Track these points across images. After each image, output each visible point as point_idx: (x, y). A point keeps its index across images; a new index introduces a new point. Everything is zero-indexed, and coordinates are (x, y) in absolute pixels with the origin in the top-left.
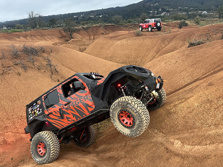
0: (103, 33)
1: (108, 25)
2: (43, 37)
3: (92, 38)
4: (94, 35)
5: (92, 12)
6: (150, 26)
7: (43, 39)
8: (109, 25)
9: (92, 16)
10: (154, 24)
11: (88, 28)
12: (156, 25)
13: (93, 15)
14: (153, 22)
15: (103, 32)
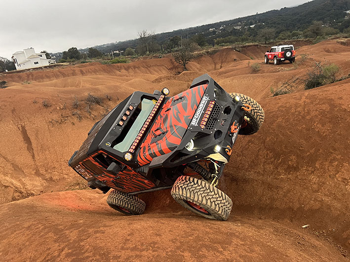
0: (235, 60)
1: (249, 46)
2: (147, 68)
3: (218, 66)
4: (222, 62)
5: (240, 20)
6: (275, 56)
7: (148, 72)
8: (251, 46)
9: (238, 28)
10: (282, 54)
11: (215, 52)
12: (284, 55)
13: (240, 25)
14: (280, 51)
15: (235, 57)
